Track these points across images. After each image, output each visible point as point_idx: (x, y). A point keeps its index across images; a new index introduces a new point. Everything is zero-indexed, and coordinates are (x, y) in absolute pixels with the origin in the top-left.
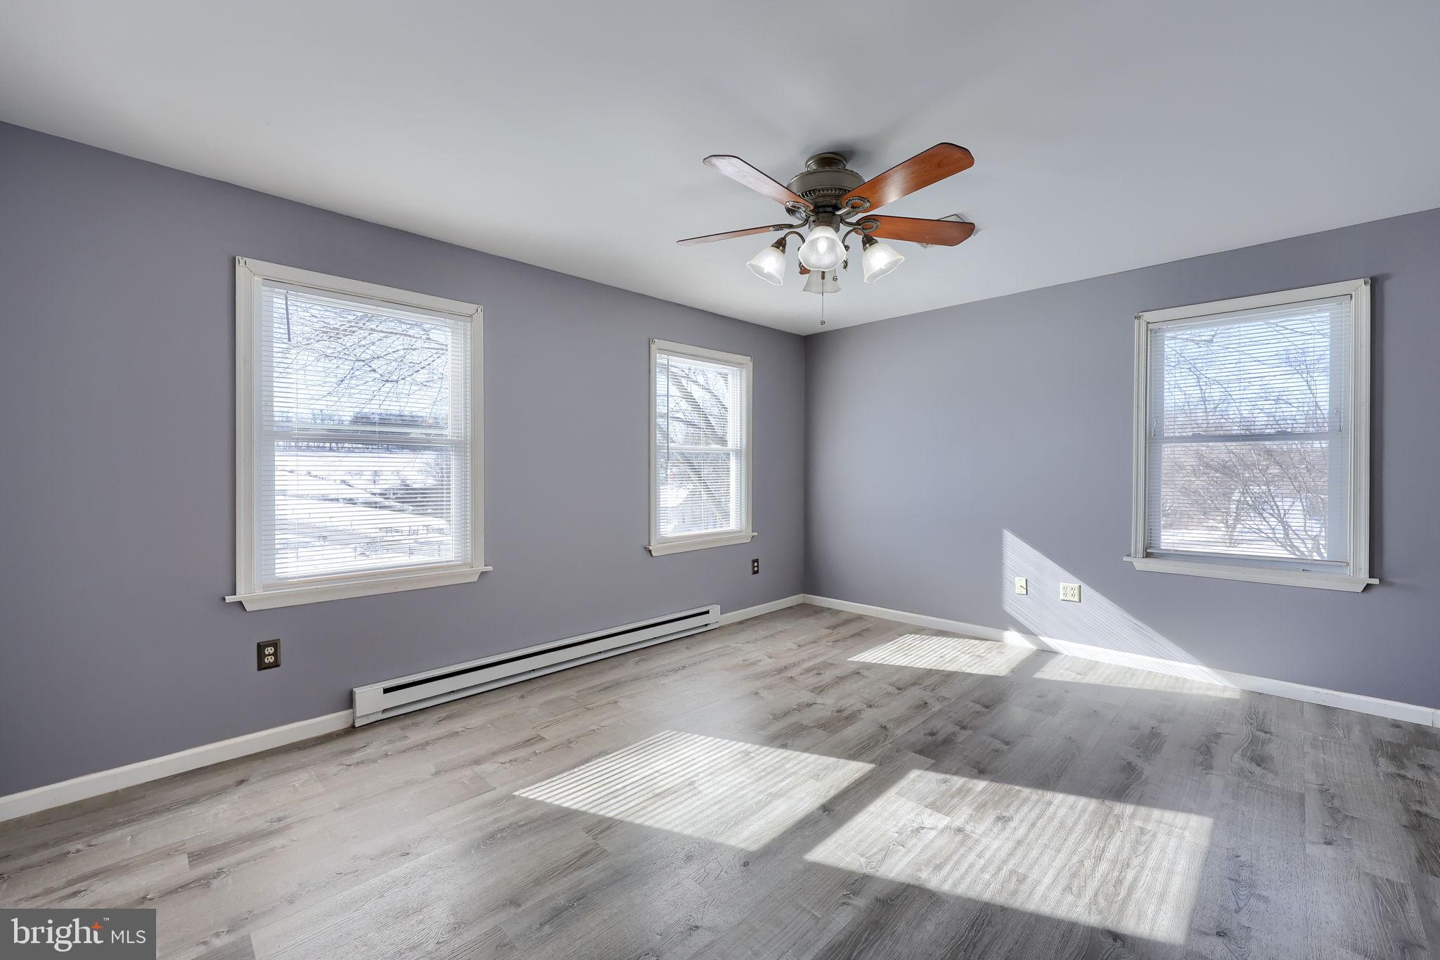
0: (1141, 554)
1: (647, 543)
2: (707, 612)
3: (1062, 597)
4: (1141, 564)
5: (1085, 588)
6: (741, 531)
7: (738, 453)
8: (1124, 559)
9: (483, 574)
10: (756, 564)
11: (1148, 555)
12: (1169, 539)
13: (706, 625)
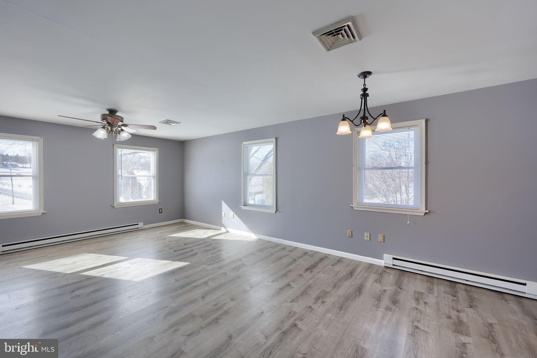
0: (243, 205)
1: (113, 204)
2: (138, 224)
3: (231, 217)
4: (244, 208)
5: (235, 215)
6: (155, 200)
7: (153, 177)
8: (240, 206)
9: (43, 213)
10: (161, 210)
11: (245, 205)
12: (251, 202)
13: (138, 228)
